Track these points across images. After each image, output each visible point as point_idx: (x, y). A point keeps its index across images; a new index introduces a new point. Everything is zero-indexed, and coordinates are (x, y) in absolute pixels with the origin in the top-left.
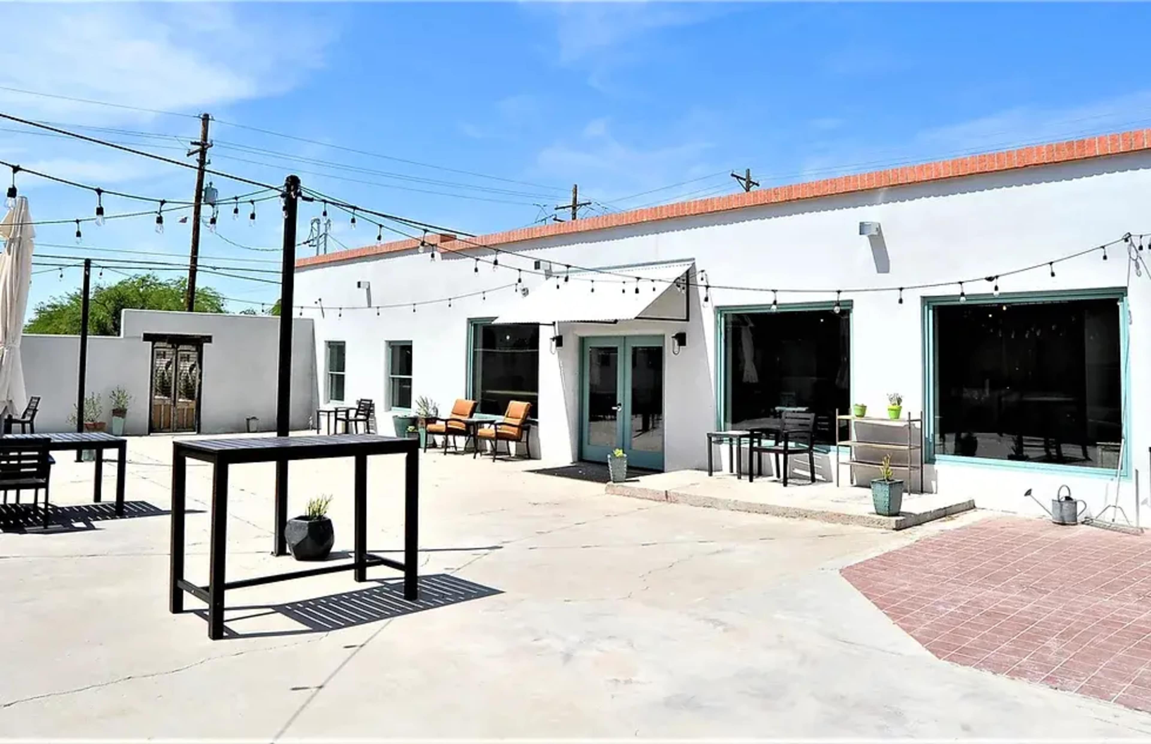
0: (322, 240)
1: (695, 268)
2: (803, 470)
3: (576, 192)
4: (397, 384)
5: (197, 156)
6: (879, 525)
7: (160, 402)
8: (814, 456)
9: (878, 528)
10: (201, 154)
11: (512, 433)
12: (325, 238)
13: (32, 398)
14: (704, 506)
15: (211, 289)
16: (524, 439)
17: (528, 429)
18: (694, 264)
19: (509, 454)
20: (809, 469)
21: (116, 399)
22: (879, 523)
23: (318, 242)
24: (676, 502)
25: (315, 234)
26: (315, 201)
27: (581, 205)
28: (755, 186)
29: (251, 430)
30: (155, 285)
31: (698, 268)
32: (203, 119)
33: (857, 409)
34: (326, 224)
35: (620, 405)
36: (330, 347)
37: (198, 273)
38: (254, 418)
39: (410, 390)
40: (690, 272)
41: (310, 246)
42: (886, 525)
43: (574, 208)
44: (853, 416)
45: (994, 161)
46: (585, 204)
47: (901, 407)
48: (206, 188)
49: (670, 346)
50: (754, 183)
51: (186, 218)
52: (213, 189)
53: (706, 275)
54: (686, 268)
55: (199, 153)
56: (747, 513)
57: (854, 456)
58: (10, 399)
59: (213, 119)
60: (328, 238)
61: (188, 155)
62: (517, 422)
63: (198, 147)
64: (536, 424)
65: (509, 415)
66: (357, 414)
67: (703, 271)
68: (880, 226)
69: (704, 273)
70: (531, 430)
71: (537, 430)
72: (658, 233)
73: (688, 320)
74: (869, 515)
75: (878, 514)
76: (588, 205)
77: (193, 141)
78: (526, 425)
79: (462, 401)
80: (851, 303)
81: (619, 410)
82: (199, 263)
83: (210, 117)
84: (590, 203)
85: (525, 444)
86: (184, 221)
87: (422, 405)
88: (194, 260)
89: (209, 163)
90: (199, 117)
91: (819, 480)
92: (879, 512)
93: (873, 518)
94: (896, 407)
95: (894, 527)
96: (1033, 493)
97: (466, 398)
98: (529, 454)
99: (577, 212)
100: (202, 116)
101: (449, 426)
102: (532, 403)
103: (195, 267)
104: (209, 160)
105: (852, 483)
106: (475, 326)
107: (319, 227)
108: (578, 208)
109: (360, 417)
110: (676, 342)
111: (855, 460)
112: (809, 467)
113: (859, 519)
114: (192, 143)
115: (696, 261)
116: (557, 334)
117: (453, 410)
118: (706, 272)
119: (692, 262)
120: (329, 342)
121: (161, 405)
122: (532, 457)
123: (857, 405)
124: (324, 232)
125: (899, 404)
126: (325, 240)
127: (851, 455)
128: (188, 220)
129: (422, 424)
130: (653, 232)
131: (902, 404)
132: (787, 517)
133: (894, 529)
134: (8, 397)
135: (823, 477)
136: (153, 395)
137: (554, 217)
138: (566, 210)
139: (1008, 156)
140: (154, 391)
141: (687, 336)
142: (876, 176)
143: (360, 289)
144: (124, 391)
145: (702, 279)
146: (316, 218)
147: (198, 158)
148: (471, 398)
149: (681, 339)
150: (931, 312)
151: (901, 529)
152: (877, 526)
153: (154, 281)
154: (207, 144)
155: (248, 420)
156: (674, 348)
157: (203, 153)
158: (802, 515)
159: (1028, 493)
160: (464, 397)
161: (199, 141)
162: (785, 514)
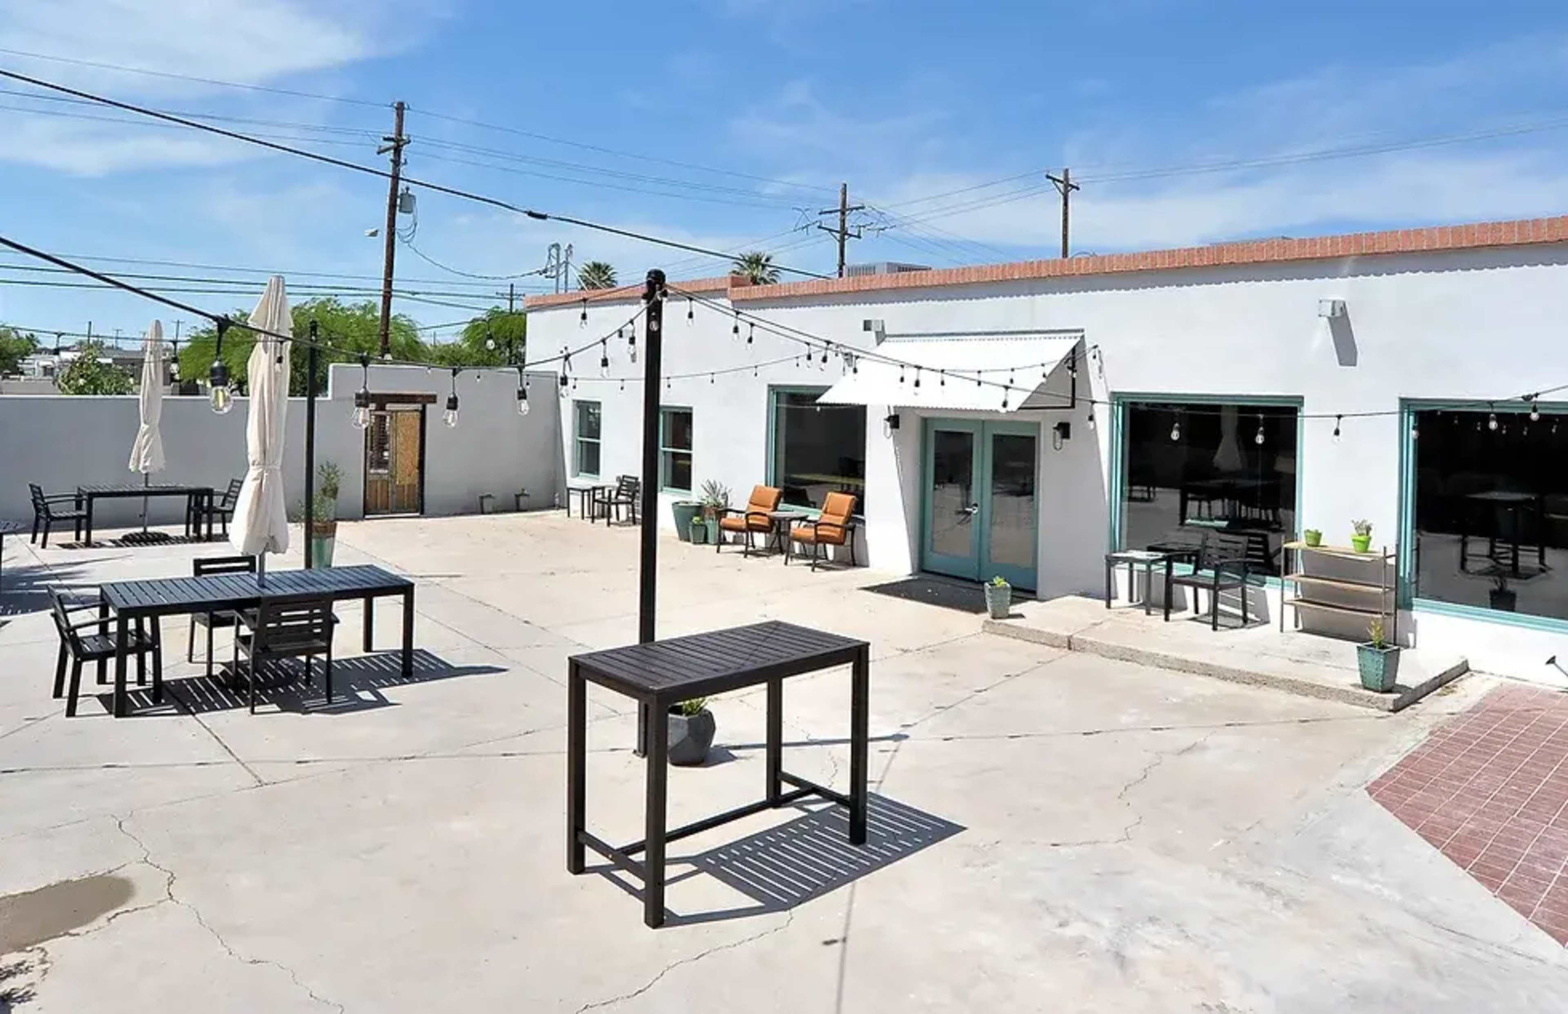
0: (562, 270)
1: (1084, 345)
2: (1234, 607)
3: (845, 193)
4: (670, 459)
5: (390, 155)
6: (1370, 704)
7: (376, 477)
8: (1248, 590)
9: (1369, 707)
10: (395, 153)
11: (833, 534)
12: (566, 267)
13: (233, 481)
14: (1121, 660)
15: (404, 316)
16: (848, 542)
17: (853, 529)
18: (1083, 337)
19: (827, 558)
20: (1241, 606)
21: (326, 475)
22: (1369, 701)
23: (558, 272)
24: (1083, 650)
25: (554, 262)
26: (548, 220)
27: (852, 209)
28: (1074, 190)
29: (486, 509)
30: (336, 310)
31: (1089, 345)
32: (397, 109)
33: (1310, 537)
34: (566, 251)
35: (976, 505)
36: (579, 407)
37: (393, 299)
38: (490, 496)
39: (689, 468)
40: (1077, 348)
41: (547, 277)
42: (1380, 705)
43: (843, 213)
44: (1300, 544)
45: (1513, 231)
46: (857, 209)
47: (1370, 538)
48: (402, 194)
49: (1047, 438)
50: (1073, 187)
51: (377, 231)
52: (410, 196)
53: (1100, 352)
54: (1073, 343)
55: (392, 151)
56: (1181, 673)
57: (1299, 593)
58: (272, 534)
59: (409, 108)
60: (570, 267)
61: (379, 153)
62: (840, 521)
63: (392, 144)
64: (863, 522)
65: (828, 510)
66: (618, 494)
67: (1095, 347)
68: (1344, 305)
69: (1097, 350)
70: (857, 531)
71: (864, 530)
72: (1033, 295)
73: (1073, 406)
74: (1352, 689)
75: (1366, 688)
76: (861, 210)
77: (386, 136)
78: (850, 524)
79: (761, 487)
80: (1300, 400)
81: (975, 512)
82: (394, 287)
83: (406, 106)
84: (863, 208)
85: (850, 548)
86: (374, 234)
87: (711, 491)
88: (388, 283)
89: (406, 163)
90: (392, 106)
91: (1253, 621)
92: (1367, 685)
93: (1362, 695)
94: (1362, 538)
95: (1391, 708)
96: (1557, 661)
97: (766, 485)
98: (853, 559)
99: (847, 218)
100: (395, 105)
101: (751, 522)
102: (857, 496)
103: (390, 293)
104: (406, 160)
105: (1296, 626)
106: (778, 394)
107: (558, 255)
108: (847, 213)
109: (621, 498)
110: (1058, 434)
111: (1301, 597)
112: (1241, 604)
113: (1341, 695)
114: (385, 139)
115: (1086, 333)
116: (893, 413)
117: (751, 498)
118: (1100, 348)
119: (1080, 334)
120: (578, 402)
121: (377, 481)
122: (857, 562)
123: (1308, 531)
124: (564, 259)
125: (1368, 533)
126: (566, 271)
127: (1296, 591)
128: (379, 233)
129: (710, 514)
130: (1026, 292)
131: (1371, 533)
132: (1238, 682)
133: (1390, 711)
134: (269, 532)
135: (1257, 616)
136: (368, 468)
137: (818, 224)
138: (833, 215)
139: (1534, 225)
140: (368, 464)
141: (1071, 427)
142: (1343, 241)
143: (621, 340)
144: (336, 466)
145: (1095, 357)
146: (553, 243)
147: (392, 157)
148: (772, 484)
149: (1064, 429)
150: (1411, 418)
151: (1399, 710)
152: (1365, 704)
153: (335, 306)
154: (403, 140)
155: (482, 498)
156: (1055, 441)
157: (397, 150)
158: (1260, 682)
159: (1552, 661)
160: (763, 484)
161: (393, 136)
162: (1235, 678)
